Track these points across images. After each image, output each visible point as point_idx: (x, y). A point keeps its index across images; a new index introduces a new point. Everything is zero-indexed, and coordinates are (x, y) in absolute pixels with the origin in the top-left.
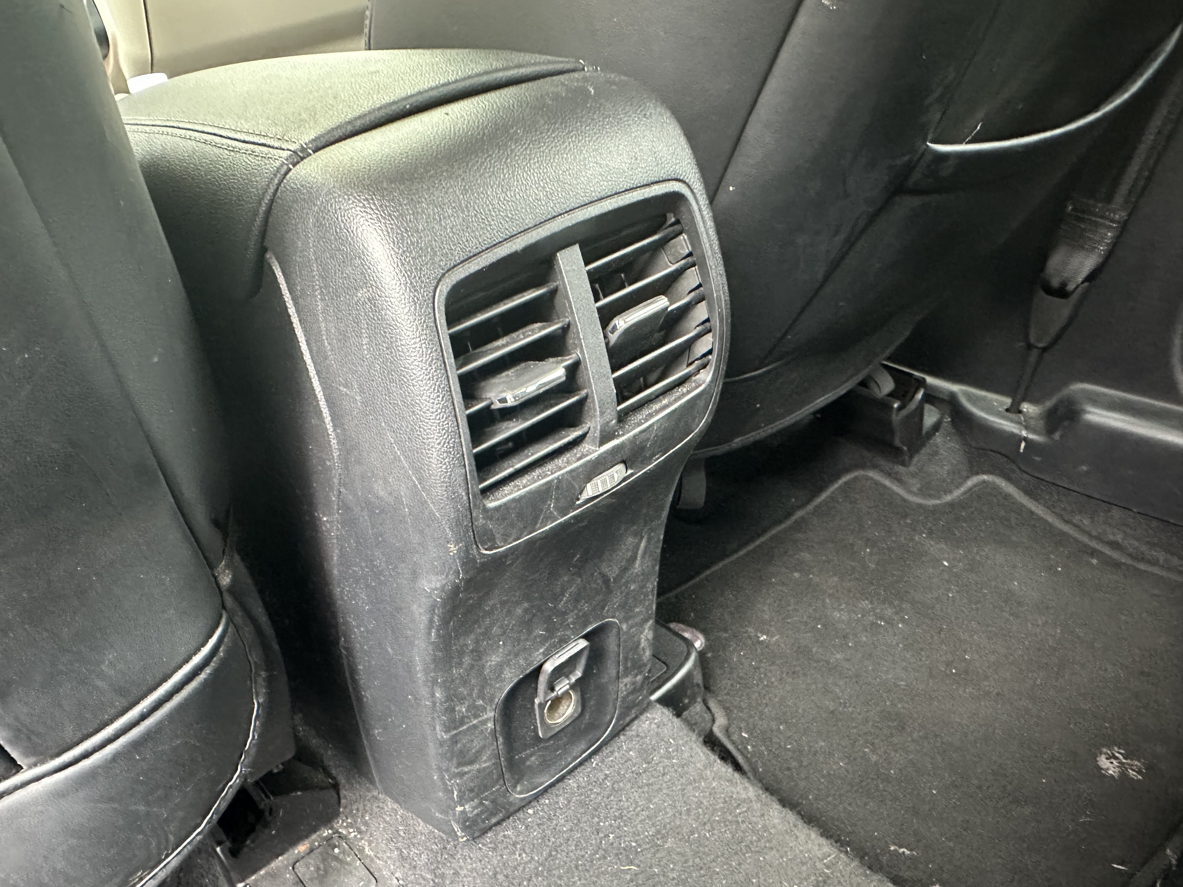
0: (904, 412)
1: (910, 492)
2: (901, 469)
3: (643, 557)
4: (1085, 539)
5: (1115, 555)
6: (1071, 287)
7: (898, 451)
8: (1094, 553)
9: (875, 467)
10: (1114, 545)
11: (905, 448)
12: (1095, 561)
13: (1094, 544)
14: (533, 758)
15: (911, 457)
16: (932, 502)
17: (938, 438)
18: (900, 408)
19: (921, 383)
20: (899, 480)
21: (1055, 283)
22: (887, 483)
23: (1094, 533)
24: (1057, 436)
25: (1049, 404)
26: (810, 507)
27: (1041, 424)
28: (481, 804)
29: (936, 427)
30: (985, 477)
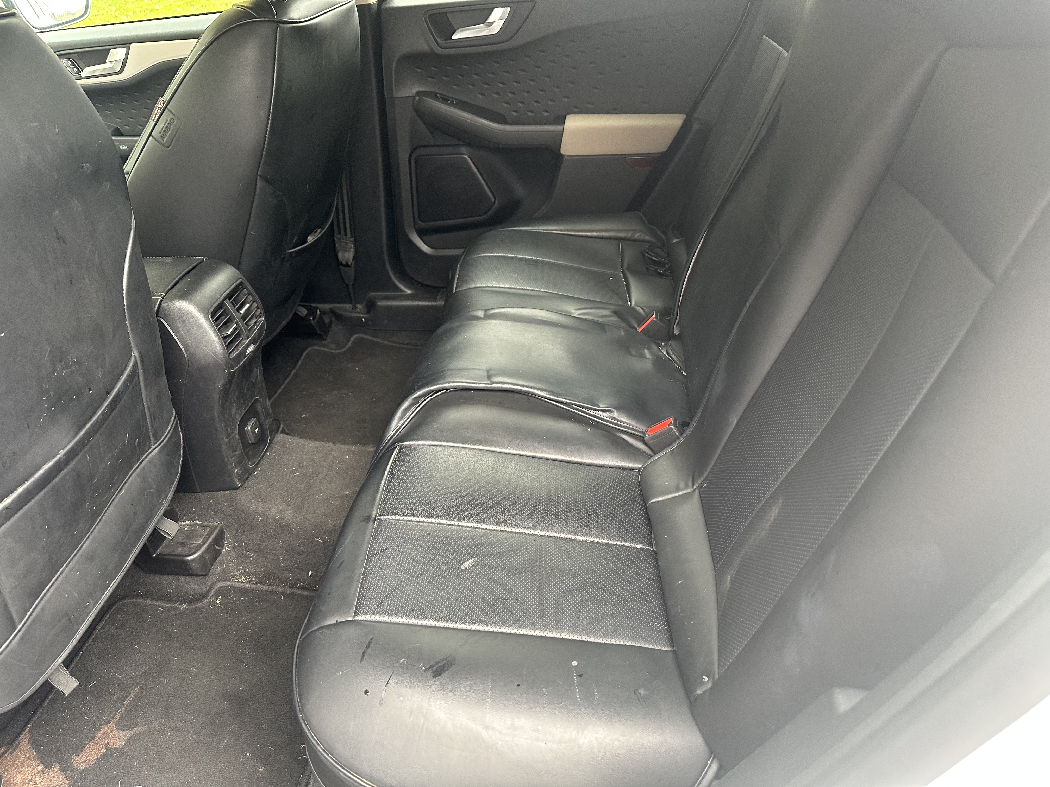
0: (316, 320)
1: (332, 349)
2: (324, 342)
3: (260, 375)
4: (398, 345)
5: (410, 347)
6: (349, 263)
7: (321, 335)
8: (403, 348)
9: (315, 345)
10: (408, 344)
11: (323, 333)
12: (404, 351)
13: (402, 346)
14: (250, 452)
15: (327, 336)
16: (342, 351)
17: (333, 326)
18: (313, 319)
19: (317, 308)
20: (325, 346)
21: (344, 263)
22: (322, 349)
23: (401, 342)
24: (372, 313)
25: (365, 303)
26: (297, 367)
27: (365, 311)
28: (241, 469)
29: (331, 322)
30: (356, 335)
